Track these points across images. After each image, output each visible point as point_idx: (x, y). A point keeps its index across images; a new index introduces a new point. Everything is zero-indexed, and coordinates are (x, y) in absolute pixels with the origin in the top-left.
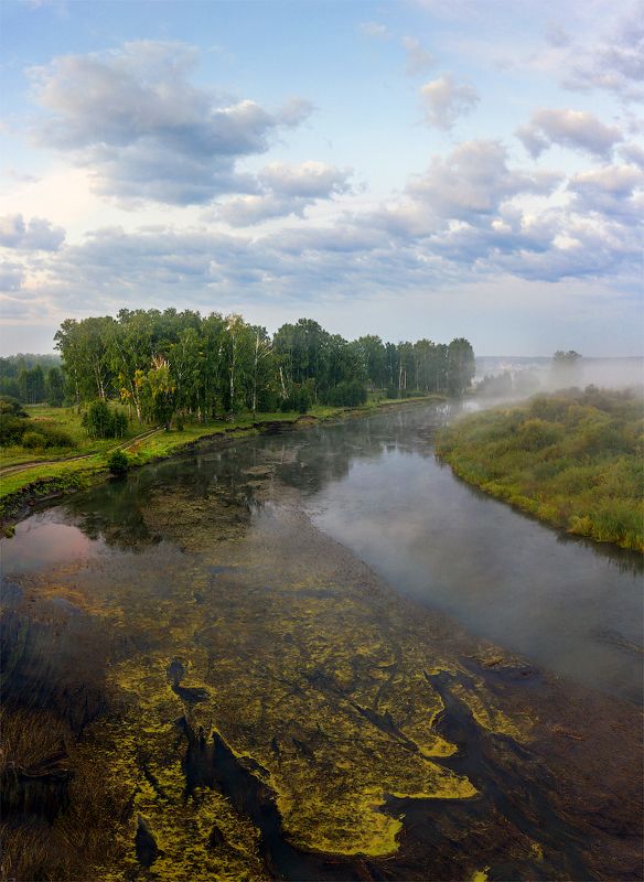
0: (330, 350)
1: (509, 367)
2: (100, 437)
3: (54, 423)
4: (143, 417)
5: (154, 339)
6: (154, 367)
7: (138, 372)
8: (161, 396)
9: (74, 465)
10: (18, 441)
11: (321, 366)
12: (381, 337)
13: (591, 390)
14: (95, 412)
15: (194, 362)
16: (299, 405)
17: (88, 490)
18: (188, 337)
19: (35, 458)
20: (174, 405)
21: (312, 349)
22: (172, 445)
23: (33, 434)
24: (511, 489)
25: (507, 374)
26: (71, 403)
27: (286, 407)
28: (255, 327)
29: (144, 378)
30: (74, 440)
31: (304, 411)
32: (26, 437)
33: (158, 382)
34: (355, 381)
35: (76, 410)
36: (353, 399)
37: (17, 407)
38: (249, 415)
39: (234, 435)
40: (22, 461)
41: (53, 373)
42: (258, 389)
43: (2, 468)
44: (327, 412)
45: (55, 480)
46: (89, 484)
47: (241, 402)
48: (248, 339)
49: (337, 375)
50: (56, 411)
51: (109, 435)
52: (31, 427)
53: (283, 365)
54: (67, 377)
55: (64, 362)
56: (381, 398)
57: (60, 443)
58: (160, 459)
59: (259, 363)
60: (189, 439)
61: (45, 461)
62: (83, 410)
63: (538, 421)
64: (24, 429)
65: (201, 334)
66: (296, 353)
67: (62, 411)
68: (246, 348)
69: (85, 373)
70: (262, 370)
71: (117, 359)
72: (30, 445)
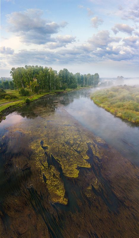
0: (70, 76)
1: (107, 80)
2: (23, 96)
3: (12, 94)
4: (32, 91)
5: (33, 74)
6: (34, 81)
7: (30, 82)
8: (36, 87)
9: (18, 102)
10: (4, 98)
11: (68, 80)
12: (80, 73)
13: (125, 86)
14: (22, 90)
15: (42, 79)
16: (64, 88)
17: (22, 107)
18: (41, 73)
19: (8, 101)
20: (39, 88)
21: (66, 76)
22: (39, 97)
23: (7, 96)
24: (105, 106)
25: (106, 82)
26: (16, 89)
27: (61, 89)
28: (55, 71)
29: (32, 83)
30: (17, 97)
31: (65, 89)
32: (6, 97)
33: (35, 84)
34: (75, 83)
35: (17, 90)
36: (74, 87)
37: (3, 90)
38: (54, 90)
39: (51, 94)
40: (5, 102)
41: (11, 82)
42: (56, 85)
43: (1, 104)
44: (69, 90)
45: (14, 106)
46: (22, 106)
47: (52, 88)
48: (53, 74)
49: (71, 82)
50: (12, 91)
51: (25, 95)
52: (7, 95)
53: (61, 80)
54: (14, 83)
55: (13, 80)
56: (80, 87)
57: (14, 98)
58: (37, 100)
59: (56, 80)
60: (42, 95)
61: (11, 102)
62: (19, 90)
63: (112, 92)
64: (5, 95)
65: (43, 72)
66: (63, 77)
67: (14, 91)
68: (53, 76)
69: (18, 82)
70: (56, 81)
71: (25, 79)
72: (7, 99)
